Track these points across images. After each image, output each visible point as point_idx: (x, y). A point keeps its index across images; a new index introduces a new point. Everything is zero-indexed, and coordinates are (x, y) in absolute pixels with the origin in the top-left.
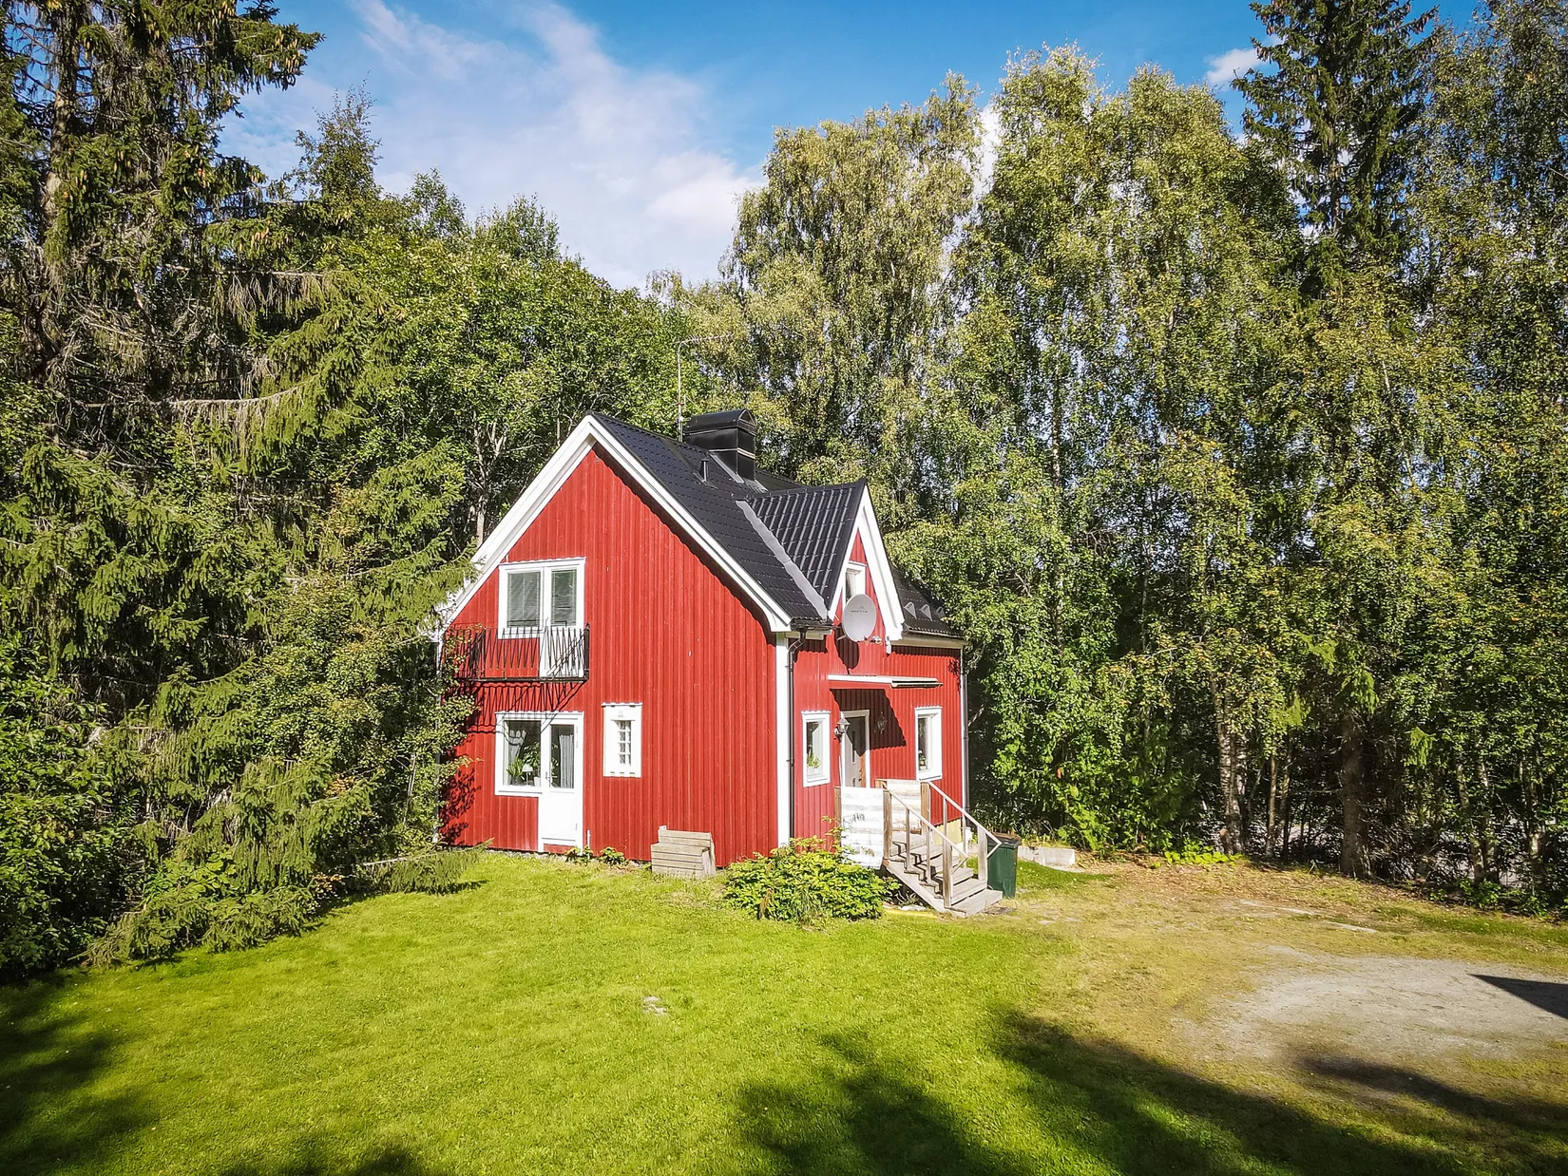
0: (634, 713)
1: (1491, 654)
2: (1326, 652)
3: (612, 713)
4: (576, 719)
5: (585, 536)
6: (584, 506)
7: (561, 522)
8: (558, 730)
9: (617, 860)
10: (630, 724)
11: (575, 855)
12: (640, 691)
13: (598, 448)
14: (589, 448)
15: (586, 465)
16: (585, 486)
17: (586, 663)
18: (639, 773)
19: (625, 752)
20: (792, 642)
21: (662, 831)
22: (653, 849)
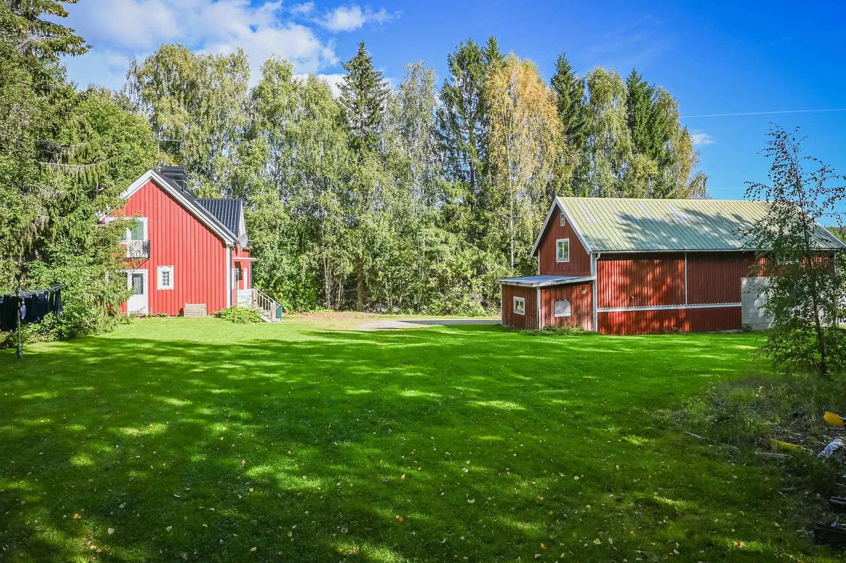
0: (170, 269)
1: (397, 253)
2: (360, 252)
3: (160, 270)
4: (145, 272)
5: (147, 211)
6: (147, 200)
7: (136, 205)
8: (134, 276)
9: (164, 316)
10: (168, 273)
11: (144, 316)
12: (173, 263)
13: (153, 181)
14: (149, 180)
15: (147, 186)
16: (147, 194)
17: (149, 253)
18: (173, 288)
19: (166, 282)
20: (231, 247)
21: (186, 305)
22: (184, 310)
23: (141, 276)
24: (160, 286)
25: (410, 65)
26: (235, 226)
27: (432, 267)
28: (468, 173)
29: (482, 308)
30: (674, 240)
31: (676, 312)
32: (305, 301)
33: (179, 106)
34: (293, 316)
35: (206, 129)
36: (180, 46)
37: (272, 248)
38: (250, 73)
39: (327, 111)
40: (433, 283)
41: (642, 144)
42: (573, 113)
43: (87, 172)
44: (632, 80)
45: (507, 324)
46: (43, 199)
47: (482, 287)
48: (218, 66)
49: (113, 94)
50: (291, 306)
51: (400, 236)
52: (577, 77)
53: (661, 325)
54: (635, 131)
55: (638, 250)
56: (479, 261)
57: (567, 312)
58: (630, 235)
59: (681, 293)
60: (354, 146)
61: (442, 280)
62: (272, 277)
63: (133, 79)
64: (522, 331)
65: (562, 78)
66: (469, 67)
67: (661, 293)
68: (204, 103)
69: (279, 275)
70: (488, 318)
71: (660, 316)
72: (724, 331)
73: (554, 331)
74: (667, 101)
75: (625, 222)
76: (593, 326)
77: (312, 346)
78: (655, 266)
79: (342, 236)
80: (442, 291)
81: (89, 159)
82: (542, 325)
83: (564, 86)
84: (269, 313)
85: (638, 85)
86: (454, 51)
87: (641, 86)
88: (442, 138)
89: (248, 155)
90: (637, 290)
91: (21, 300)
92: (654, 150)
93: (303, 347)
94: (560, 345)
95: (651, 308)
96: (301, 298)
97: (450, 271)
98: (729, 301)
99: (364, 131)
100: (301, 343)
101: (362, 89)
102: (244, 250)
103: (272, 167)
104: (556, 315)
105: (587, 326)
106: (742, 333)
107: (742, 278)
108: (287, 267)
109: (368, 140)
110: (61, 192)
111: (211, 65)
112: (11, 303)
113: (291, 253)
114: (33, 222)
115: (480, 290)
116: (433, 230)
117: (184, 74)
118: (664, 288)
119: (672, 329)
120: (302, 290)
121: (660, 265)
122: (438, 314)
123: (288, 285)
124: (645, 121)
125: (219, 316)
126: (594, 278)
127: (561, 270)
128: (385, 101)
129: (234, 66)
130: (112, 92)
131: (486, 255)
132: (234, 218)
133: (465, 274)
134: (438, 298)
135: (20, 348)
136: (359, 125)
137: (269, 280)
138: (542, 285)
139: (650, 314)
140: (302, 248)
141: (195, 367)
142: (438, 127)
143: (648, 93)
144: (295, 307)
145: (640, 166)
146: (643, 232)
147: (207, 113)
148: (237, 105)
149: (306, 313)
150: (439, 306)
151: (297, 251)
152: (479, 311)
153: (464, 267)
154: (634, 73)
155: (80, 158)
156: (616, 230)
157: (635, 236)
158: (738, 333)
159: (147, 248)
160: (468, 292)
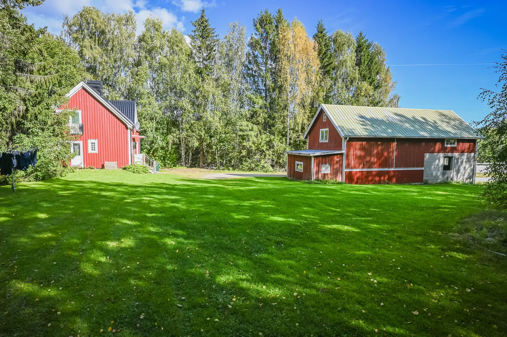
0: (96, 141)
1: (224, 136)
2: (202, 134)
3: (90, 141)
4: (81, 143)
5: (81, 106)
6: (80, 100)
7: (74, 102)
8: (74, 145)
9: (93, 168)
10: (94, 143)
11: (82, 168)
12: (97, 138)
13: (84, 88)
14: (81, 88)
15: (80, 91)
16: (80, 96)
17: (83, 131)
18: (97, 152)
19: (93, 149)
20: (130, 129)
21: (106, 162)
22: (105, 165)
23: (78, 145)
24: (90, 151)
25: (231, 24)
26: (132, 117)
27: (244, 144)
28: (264, 90)
29: (271, 168)
30: (390, 131)
31: (388, 172)
32: (170, 162)
33: (95, 45)
34: (164, 170)
35: (112, 59)
36: (94, 8)
37: (152, 131)
38: (136, 26)
39: (184, 51)
40: (244, 153)
41: (364, 76)
42: (326, 56)
43: (46, 80)
44: (360, 38)
45: (291, 177)
46: (20, 96)
47: (272, 156)
48: (118, 21)
49: (55, 37)
50: (162, 164)
51: (225, 126)
52: (328, 35)
53: (380, 180)
54: (361, 68)
55: (370, 136)
56: (270, 141)
57: (328, 171)
58: (365, 127)
59: (392, 161)
60: (199, 72)
61: (249, 152)
62: (151, 148)
63: (66, 28)
64: (302, 181)
65: (320, 35)
66: (266, 27)
67: (380, 161)
68: (110, 44)
69: (156, 147)
70: (274, 173)
71: (379, 174)
72: (413, 183)
73: (321, 181)
74: (379, 51)
75: (361, 119)
76: (342, 179)
77: (187, 187)
78: (378, 145)
79: (192, 125)
80: (249, 158)
81: (47, 72)
82: (314, 178)
83: (321, 40)
84: (152, 168)
85: (363, 41)
86: (257, 17)
87: (365, 42)
88: (249, 69)
89: (137, 75)
90: (368, 159)
91: (13, 156)
92: (371, 80)
93: (182, 187)
94: (336, 190)
95: (375, 169)
96: (168, 160)
97: (254, 147)
98: (417, 167)
99: (204, 63)
100: (180, 185)
101: (203, 38)
102: (137, 132)
103: (151, 83)
104: (322, 173)
105: (339, 179)
106: (423, 185)
107: (425, 154)
108: (160, 142)
109: (207, 69)
110: (32, 91)
111: (114, 20)
112: (7, 157)
113: (163, 134)
114: (15, 109)
115: (271, 157)
116: (245, 123)
117: (98, 26)
118: (383, 158)
119: (385, 182)
120: (168, 156)
121: (381, 145)
122: (247, 171)
123: (161, 153)
124: (366, 62)
125: (125, 169)
126: (344, 151)
127: (322, 147)
128: (217, 46)
129: (127, 21)
130: (54, 36)
131: (275, 138)
132: (131, 112)
133: (262, 148)
134: (246, 161)
135: (14, 185)
136: (201, 60)
137: (150, 150)
138: (315, 155)
139: (374, 173)
140: (169, 132)
141: (125, 199)
142: (247, 63)
143: (369, 46)
144: (165, 165)
145: (364, 89)
146: (372, 126)
147: (112, 49)
148: (130, 45)
149: (171, 169)
150: (247, 166)
151: (166, 133)
152: (270, 170)
153: (262, 144)
154: (361, 34)
155: (41, 72)
156: (357, 124)
157: (368, 128)
158: (421, 184)
159: (81, 128)
160: (264, 159)
